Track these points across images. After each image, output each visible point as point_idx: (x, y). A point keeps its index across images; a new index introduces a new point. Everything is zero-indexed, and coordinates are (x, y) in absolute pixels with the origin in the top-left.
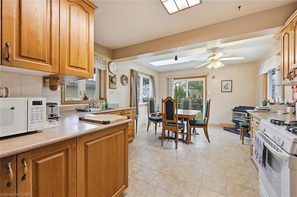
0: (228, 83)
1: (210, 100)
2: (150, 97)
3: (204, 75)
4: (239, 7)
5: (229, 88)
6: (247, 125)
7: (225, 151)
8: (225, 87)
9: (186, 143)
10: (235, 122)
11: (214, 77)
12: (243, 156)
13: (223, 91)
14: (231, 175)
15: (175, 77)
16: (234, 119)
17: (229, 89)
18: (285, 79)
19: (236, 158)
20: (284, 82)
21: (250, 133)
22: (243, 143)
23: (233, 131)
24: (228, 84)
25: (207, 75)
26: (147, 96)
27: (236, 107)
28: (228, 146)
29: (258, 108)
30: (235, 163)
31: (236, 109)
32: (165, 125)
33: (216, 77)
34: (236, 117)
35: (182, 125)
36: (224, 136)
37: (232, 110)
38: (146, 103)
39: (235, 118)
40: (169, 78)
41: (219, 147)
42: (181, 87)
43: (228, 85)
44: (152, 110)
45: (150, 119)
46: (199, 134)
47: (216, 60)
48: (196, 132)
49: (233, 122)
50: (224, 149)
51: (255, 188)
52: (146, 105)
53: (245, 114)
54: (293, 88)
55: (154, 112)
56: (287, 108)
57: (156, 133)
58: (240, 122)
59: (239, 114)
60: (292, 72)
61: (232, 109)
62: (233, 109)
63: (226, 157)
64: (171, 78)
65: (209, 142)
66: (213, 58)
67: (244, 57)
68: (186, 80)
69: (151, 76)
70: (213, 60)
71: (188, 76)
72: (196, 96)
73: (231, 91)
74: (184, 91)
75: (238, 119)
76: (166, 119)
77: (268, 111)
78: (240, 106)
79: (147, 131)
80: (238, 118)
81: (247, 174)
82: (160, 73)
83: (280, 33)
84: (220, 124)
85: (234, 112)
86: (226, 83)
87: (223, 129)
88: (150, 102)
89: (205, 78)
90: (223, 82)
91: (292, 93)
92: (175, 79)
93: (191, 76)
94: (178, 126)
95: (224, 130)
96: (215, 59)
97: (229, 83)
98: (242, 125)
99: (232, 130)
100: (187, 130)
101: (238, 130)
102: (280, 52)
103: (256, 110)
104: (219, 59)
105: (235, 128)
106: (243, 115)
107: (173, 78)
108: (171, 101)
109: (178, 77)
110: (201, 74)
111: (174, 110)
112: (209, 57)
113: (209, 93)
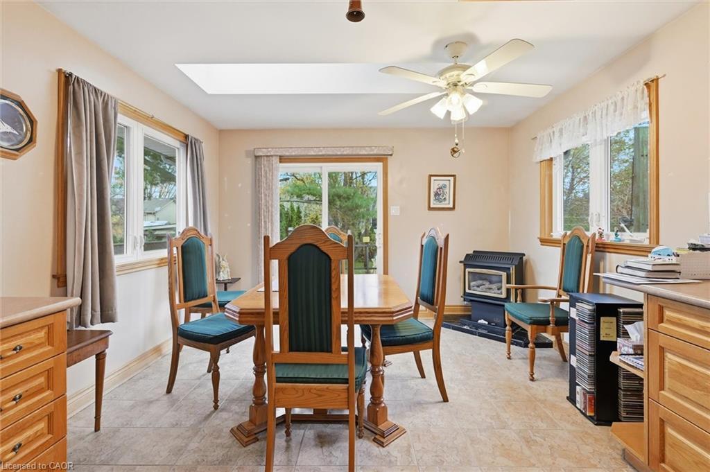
0: (445, 183)
1: (447, 238)
2: (181, 227)
3: (381, 151)
5: (447, 198)
8: (437, 194)
10: (471, 301)
13: (432, 206)
15: (286, 153)
16: (467, 291)
17: (447, 202)
22: (532, 375)
24: (445, 186)
25: (390, 153)
26: (166, 222)
27: (467, 255)
31: (469, 261)
32: (279, 380)
34: (472, 284)
37: (462, 264)
38: (163, 253)
39: (469, 289)
40: (261, 154)
43: (447, 190)
44: (195, 289)
45: (183, 336)
49: (465, 300)
52: (161, 263)
53: (500, 276)
55: (205, 296)
57: (216, 401)
59: (482, 277)
61: (461, 262)
62: (463, 260)
64: (267, 156)
65: (445, 399)
66: (460, 78)
68: (320, 167)
69: (186, 137)
70: (456, 84)
71: (330, 153)
73: (453, 208)
75: (478, 289)
76: (291, 350)
78: (474, 252)
79: (169, 391)
80: (478, 286)
82: (223, 134)
85: (467, 270)
86: (441, 183)
88: (185, 250)
89: (381, 164)
90: (433, 178)
92: (282, 159)
93: (339, 153)
96: (464, 81)
97: (447, 183)
99: (463, 324)
100: (374, 372)
101: (479, 321)
104: (472, 84)
105: (469, 317)
106: (494, 279)
107: (277, 156)
108: (318, 248)
109: (294, 153)
110: (373, 150)
111: (337, 297)
112: (441, 73)
113: (394, 210)
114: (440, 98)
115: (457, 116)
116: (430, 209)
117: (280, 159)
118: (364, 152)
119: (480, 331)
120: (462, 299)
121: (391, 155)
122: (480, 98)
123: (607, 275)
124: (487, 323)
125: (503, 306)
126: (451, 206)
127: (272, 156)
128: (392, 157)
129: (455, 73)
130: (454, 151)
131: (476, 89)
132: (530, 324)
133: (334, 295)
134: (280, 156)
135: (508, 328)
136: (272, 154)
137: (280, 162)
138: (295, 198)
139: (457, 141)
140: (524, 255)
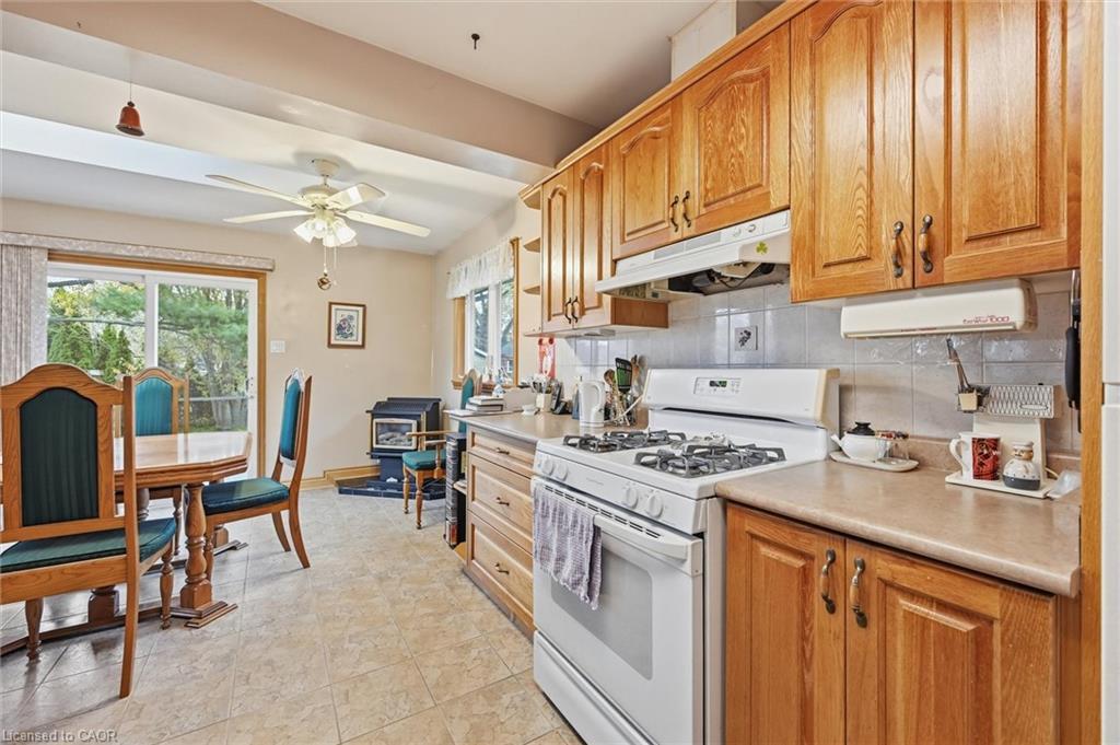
0: (352, 313)
1: (309, 382)
3: (254, 264)
4: (476, 37)
5: (354, 333)
6: (431, 459)
7: (381, 579)
8: (340, 328)
9: (187, 622)
10: (380, 457)
11: (324, 283)
12: (438, 571)
13: (333, 342)
14: (439, 672)
16: (375, 446)
17: (354, 338)
18: (553, 318)
19: (426, 591)
20: (550, 327)
21: (464, 488)
22: (419, 524)
23: (372, 489)
24: (351, 318)
25: (269, 267)
27: (378, 403)
28: (382, 552)
29: (480, 403)
30: (430, 611)
31: (380, 410)
33: (335, 283)
34: (381, 437)
35: (164, 531)
36: (349, 519)
37: (369, 415)
39: (377, 443)
41: (354, 574)
42: (69, 311)
43: (354, 323)
46: (245, 545)
47: (336, 213)
48: (226, 541)
49: (372, 457)
50: (374, 572)
51: (516, 671)
53: (411, 425)
54: (540, 342)
56: (536, 398)
58: (404, 455)
59: (392, 428)
60: (576, 300)
61: (367, 412)
62: (371, 408)
63: (393, 603)
64: (16, 247)
65: (306, 565)
66: (327, 201)
67: (429, 230)
68: (143, 276)
70: (324, 208)
71: (160, 257)
72: (172, 361)
73: (363, 346)
74: (87, 335)
75: (388, 442)
76: (25, 525)
77: (499, 408)
78: (389, 399)
80: (387, 439)
81: (478, 634)
83: (540, 188)
84: (322, 475)
85: (375, 420)
86: (346, 314)
87: (337, 489)
89: (256, 281)
90: (334, 307)
91: (538, 358)
92: (53, 255)
93: (178, 258)
94: (137, 544)
95: (341, 492)
96: (332, 206)
97: (354, 314)
98: (418, 464)
99: (368, 487)
100: (190, 546)
101: (388, 480)
102: (538, 241)
103: (475, 408)
104: (345, 211)
105: (378, 478)
106: (404, 428)
107: (43, 248)
108: (75, 392)
109: (81, 248)
110: (240, 260)
111: (106, 451)
112: (305, 191)
113: (274, 347)
114: (305, 218)
115: (329, 242)
116: (330, 345)
117: (49, 254)
118: (223, 262)
119: (389, 491)
120: (369, 456)
121: (271, 270)
122: (353, 228)
123: (452, 412)
124: (396, 480)
125: (400, 458)
126: (360, 343)
127: (30, 248)
128: (274, 273)
129: (320, 195)
130: (322, 283)
131: (351, 215)
132: (418, 469)
133: (101, 448)
134: (49, 250)
135: (406, 480)
136: (29, 243)
137: (49, 259)
138: (112, 317)
139: (326, 271)
140: (440, 400)
